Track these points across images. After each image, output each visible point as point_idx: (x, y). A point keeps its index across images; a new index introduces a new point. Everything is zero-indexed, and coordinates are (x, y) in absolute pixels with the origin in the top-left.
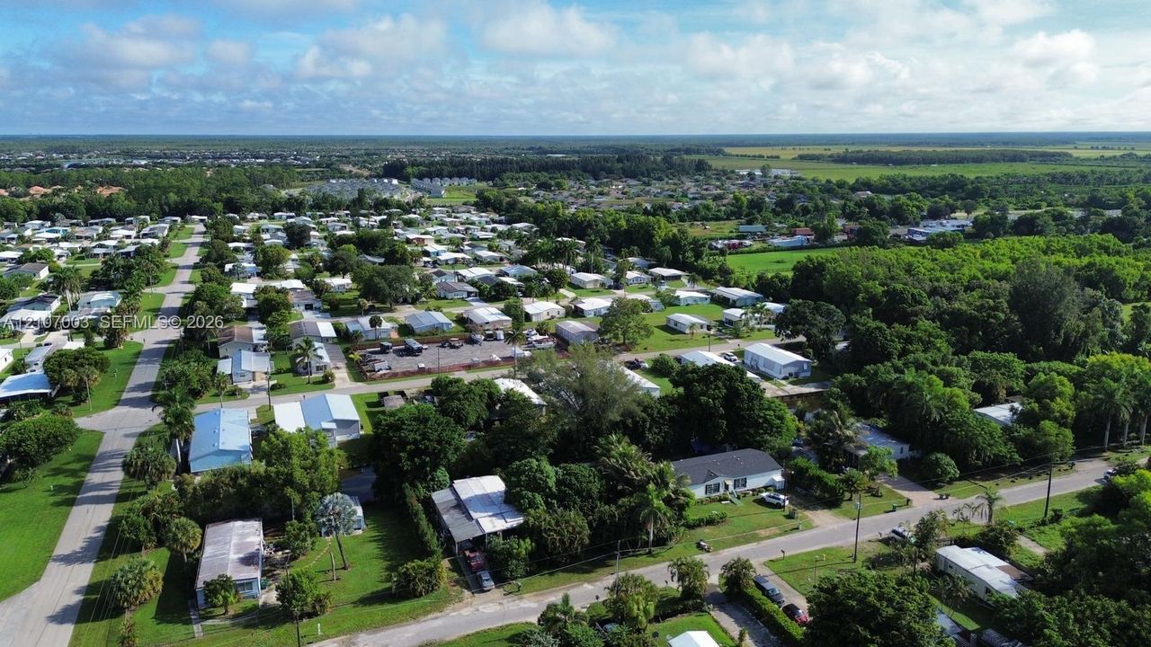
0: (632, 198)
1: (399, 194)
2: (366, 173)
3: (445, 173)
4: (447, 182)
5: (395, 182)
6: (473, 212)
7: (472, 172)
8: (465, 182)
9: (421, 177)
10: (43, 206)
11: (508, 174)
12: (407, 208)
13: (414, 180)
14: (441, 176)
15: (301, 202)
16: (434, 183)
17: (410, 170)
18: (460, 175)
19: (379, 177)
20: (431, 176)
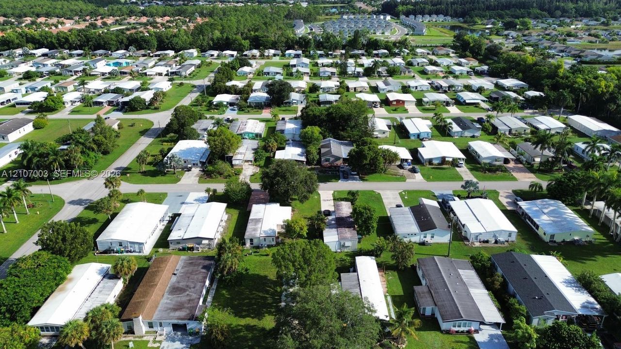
0: (606, 42)
1: (389, 31)
2: (370, 9)
3: (426, 11)
4: (427, 18)
5: (388, 18)
6: (452, 55)
7: (447, 10)
8: (441, 18)
9: (407, 14)
10: (130, 38)
11: (476, 12)
12: (393, 48)
13: (403, 17)
14: (423, 13)
15: (309, 41)
16: (417, 19)
17: (400, 8)
18: (437, 13)
19: (378, 13)
20: (415, 13)
